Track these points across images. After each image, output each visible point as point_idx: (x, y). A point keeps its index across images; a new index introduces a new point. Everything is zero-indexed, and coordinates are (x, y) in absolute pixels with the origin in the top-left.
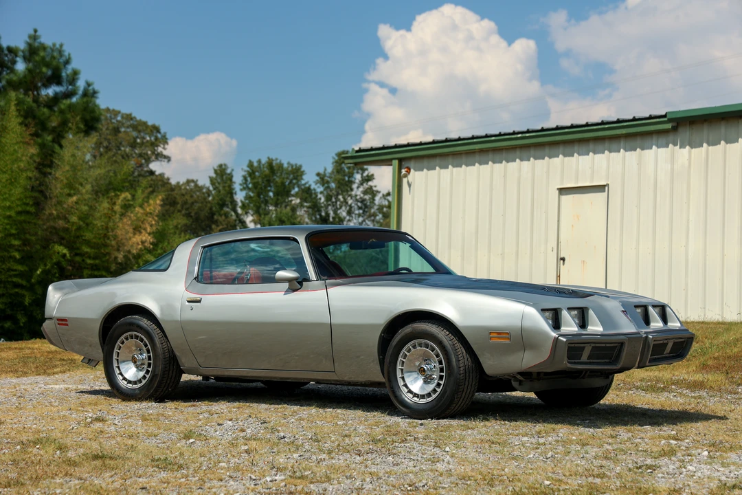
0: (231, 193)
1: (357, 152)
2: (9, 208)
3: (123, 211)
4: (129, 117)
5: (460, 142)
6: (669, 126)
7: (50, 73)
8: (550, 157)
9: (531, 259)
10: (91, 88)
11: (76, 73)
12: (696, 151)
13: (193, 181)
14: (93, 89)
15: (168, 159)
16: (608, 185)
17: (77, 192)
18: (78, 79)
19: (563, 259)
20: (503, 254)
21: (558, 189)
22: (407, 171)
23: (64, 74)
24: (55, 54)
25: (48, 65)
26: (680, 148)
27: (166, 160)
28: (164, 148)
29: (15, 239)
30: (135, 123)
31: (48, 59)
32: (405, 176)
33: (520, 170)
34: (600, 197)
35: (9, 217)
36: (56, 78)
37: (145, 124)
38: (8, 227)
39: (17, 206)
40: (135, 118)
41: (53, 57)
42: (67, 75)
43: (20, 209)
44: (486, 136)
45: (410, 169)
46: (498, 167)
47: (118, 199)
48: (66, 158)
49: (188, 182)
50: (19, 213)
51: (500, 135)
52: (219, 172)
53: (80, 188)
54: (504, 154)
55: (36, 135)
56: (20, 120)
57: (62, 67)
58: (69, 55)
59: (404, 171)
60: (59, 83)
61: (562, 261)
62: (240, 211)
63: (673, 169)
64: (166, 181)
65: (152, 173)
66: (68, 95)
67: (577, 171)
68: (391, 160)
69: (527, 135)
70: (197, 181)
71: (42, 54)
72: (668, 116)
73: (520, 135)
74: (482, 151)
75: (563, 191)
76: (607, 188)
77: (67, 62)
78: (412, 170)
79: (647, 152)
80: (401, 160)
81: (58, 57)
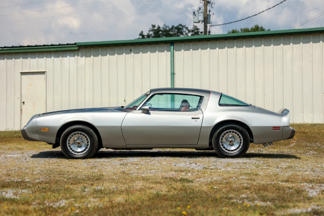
6: (77, 48)
8: (15, 59)
12: (88, 59)
16: (46, 72)
19: (24, 103)
21: (20, 73)
26: (81, 57)
34: (42, 76)
61: (23, 103)
63: (77, 66)
67: (30, 65)
72: (77, 44)
75: (22, 73)
76: (46, 73)
79: (64, 58)
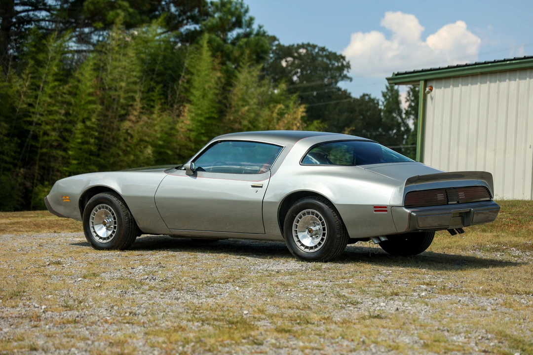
0: (398, 103)
1: (396, 75)
2: (201, 115)
3: (279, 117)
4: (323, 49)
5: (466, 68)
7: (234, 19)
9: (515, 154)
10: (262, 30)
11: (251, 19)
13: (367, 95)
14: (263, 30)
15: (351, 79)
17: (248, 103)
18: (253, 23)
20: (495, 150)
22: (430, 89)
23: (243, 21)
24: (238, 6)
25: (232, 14)
27: (349, 80)
28: (348, 72)
29: (204, 136)
30: (327, 53)
31: (233, 9)
32: (428, 92)
33: (509, 88)
35: (201, 121)
36: (238, 24)
37: (335, 54)
38: (200, 128)
39: (206, 113)
40: (327, 50)
41: (236, 9)
42: (246, 21)
43: (207, 115)
44: (485, 63)
45: (432, 88)
46: (494, 85)
47: (275, 108)
48: (242, 80)
49: (364, 95)
50: (208, 118)
51: (495, 62)
52: (389, 88)
53: (250, 100)
54: (498, 76)
55: (223, 63)
56: (210, 53)
57: (242, 14)
58: (248, 6)
59: (427, 89)
60: (240, 26)
62: (404, 116)
64: (347, 95)
65: (339, 89)
66: (247, 35)
68: (419, 81)
69: (514, 62)
70: (370, 95)
71: (229, 6)
73: (508, 62)
74: (482, 74)
77: (247, 11)
78: (434, 89)
80: (426, 81)
81: (240, 8)
